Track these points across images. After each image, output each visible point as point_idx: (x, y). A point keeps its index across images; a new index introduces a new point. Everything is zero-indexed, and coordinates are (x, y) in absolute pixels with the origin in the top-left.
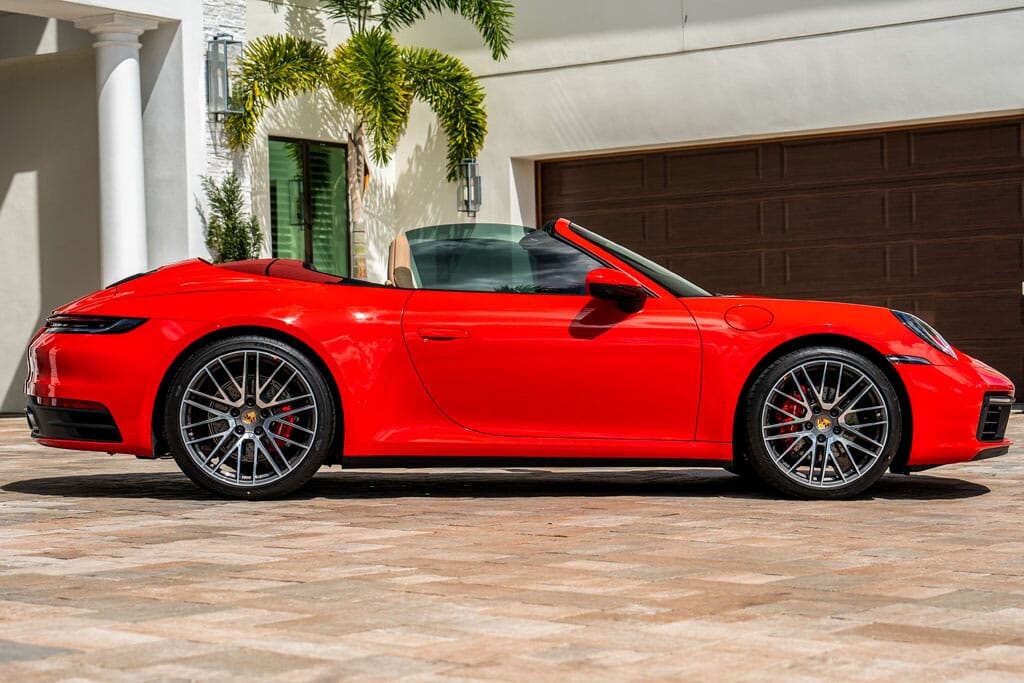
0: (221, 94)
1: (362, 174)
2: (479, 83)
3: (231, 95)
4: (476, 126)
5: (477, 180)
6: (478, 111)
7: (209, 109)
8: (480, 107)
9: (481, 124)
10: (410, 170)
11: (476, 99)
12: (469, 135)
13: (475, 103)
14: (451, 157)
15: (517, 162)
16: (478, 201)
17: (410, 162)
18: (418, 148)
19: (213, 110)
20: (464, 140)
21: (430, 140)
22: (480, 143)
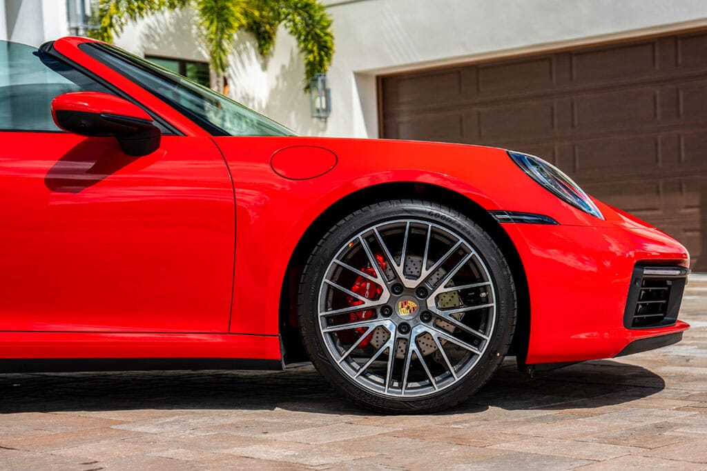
0: (79, 11)
1: (222, 84)
2: (327, 11)
3: (88, 12)
4: (326, 47)
5: (327, 93)
6: (326, 34)
7: (69, 25)
8: (328, 30)
9: (329, 44)
10: (277, 86)
11: (325, 24)
12: (319, 54)
13: (324, 28)
14: (307, 72)
15: (360, 76)
16: (328, 109)
17: (277, 78)
18: (283, 67)
19: (73, 25)
20: (315, 58)
21: (292, 59)
22: (329, 60)
